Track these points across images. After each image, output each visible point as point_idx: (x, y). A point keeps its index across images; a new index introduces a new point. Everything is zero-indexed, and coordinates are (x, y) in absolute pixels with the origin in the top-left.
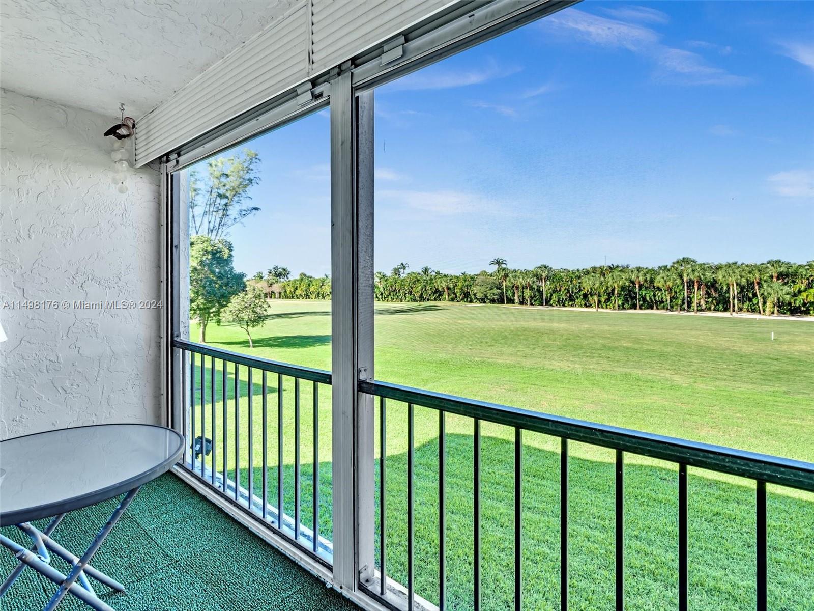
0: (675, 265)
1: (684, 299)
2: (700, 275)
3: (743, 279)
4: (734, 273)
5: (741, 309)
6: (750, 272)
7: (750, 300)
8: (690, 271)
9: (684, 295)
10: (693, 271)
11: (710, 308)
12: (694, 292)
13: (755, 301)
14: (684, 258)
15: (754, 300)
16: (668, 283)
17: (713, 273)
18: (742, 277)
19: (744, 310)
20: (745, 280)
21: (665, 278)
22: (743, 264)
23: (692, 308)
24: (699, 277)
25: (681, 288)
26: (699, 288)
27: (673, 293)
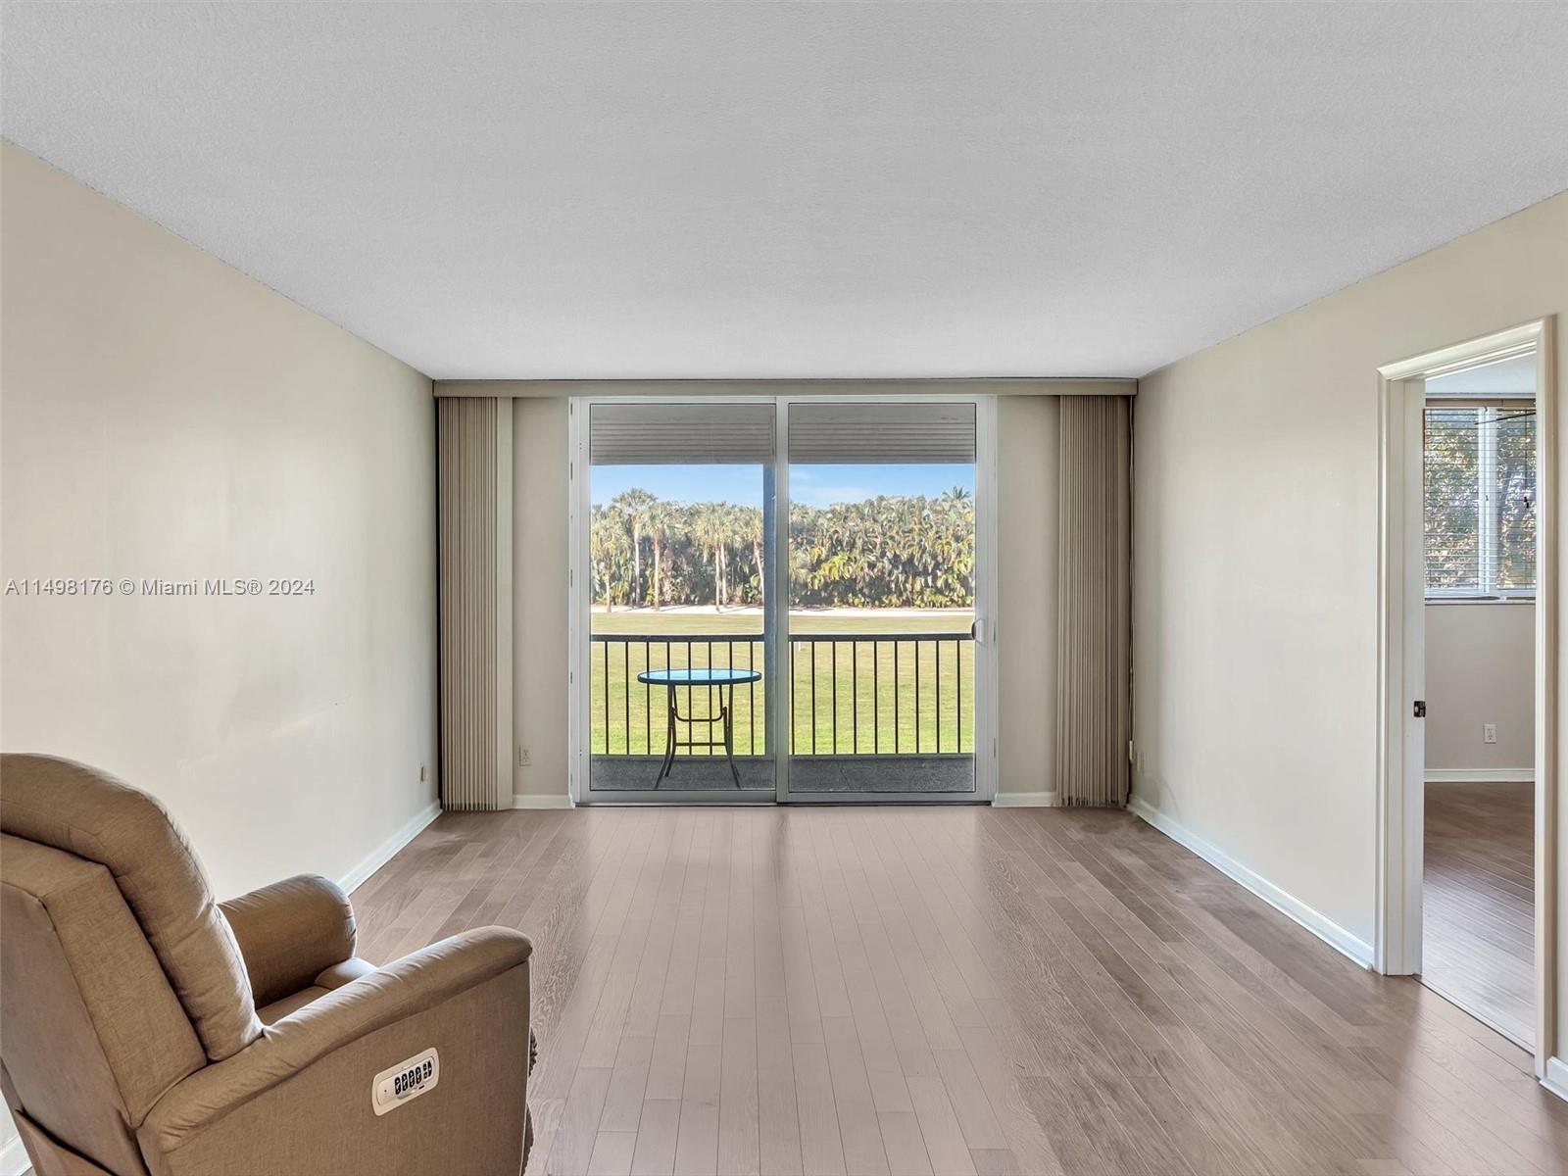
0: (618, 505)
1: (633, 580)
2: (665, 526)
3: (736, 537)
4: (722, 524)
5: (731, 600)
6: (747, 524)
7: (745, 579)
8: (646, 517)
9: (633, 570)
10: (653, 518)
11: (680, 598)
12: (653, 564)
13: (753, 581)
14: (633, 491)
15: (751, 579)
16: (606, 545)
17: (686, 522)
18: (735, 533)
19: (737, 599)
20: (739, 539)
21: (601, 533)
22: (734, 507)
23: (648, 598)
24: (664, 532)
25: (629, 555)
26: (662, 555)
27: (614, 568)
